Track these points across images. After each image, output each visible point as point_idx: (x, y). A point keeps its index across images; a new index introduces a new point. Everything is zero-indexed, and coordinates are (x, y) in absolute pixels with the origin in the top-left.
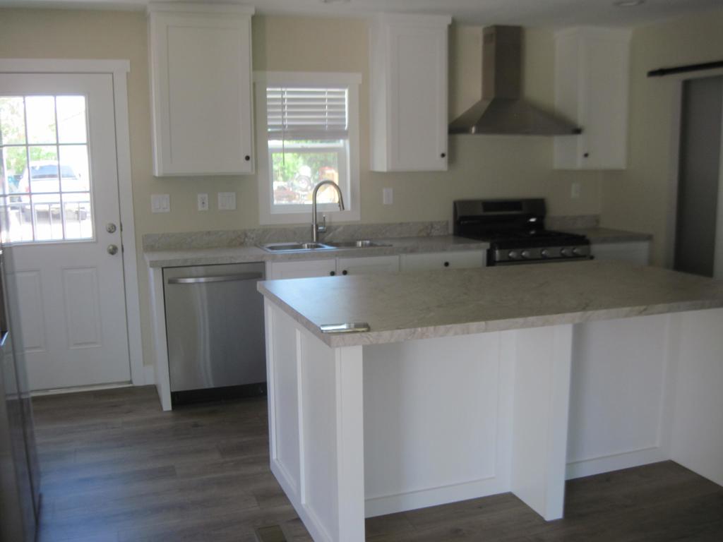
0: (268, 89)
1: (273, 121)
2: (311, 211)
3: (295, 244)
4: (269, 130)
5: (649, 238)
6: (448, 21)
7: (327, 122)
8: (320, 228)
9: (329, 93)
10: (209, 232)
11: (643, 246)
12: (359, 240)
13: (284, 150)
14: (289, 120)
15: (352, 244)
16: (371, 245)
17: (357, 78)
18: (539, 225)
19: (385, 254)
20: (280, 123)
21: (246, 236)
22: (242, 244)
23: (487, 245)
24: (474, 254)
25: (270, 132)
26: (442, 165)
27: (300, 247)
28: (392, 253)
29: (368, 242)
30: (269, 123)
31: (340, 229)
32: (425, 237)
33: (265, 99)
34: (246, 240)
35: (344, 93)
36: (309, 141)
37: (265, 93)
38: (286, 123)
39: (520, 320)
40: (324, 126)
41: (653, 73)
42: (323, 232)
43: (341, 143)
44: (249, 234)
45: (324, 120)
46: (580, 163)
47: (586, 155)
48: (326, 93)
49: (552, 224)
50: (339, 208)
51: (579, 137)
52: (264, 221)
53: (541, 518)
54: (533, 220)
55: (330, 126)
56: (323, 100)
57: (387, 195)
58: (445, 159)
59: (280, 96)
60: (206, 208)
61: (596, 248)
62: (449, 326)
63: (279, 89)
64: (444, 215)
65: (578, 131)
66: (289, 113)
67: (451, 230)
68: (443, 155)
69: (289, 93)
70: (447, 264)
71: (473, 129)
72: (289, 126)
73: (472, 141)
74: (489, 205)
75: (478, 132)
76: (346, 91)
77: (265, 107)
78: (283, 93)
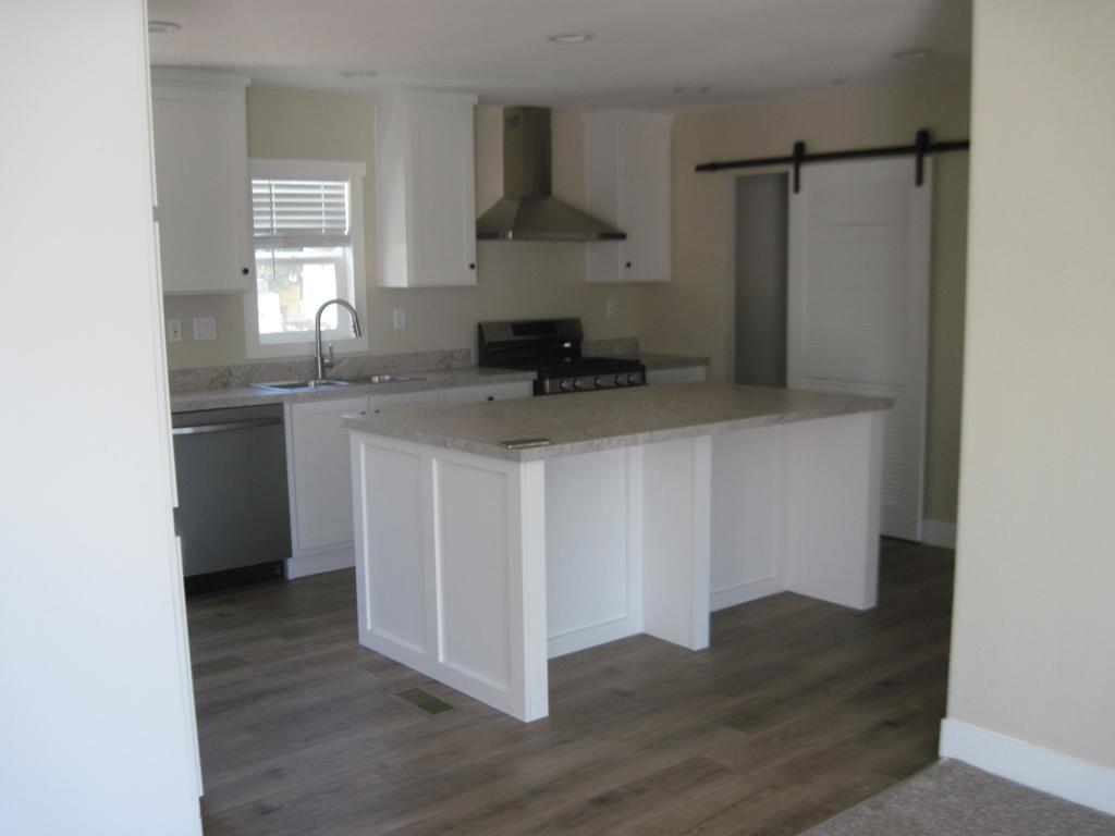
0: (254, 182)
1: (261, 223)
2: (314, 340)
3: (296, 382)
4: (256, 235)
5: (705, 362)
6: (474, 99)
7: (324, 225)
8: (326, 361)
9: (326, 187)
10: (184, 371)
11: (699, 372)
12: (376, 375)
13: (274, 261)
14: (279, 221)
15: (368, 380)
16: (391, 380)
17: (360, 169)
18: (576, 351)
19: (422, 389)
20: (268, 226)
21: (230, 374)
22: (225, 385)
23: (533, 375)
24: (518, 385)
25: (257, 238)
26: (470, 278)
27: (305, 385)
28: (429, 388)
29: (387, 377)
30: (256, 226)
31: (345, 363)
32: (445, 368)
33: (250, 195)
34: (231, 379)
35: (342, 188)
36: (305, 249)
37: (250, 186)
38: (275, 225)
39: (679, 430)
40: (321, 230)
41: (700, 168)
42: (331, 366)
43: (337, 252)
44: (234, 372)
45: (321, 221)
46: (621, 275)
47: (629, 265)
48: (322, 188)
49: (589, 351)
50: (354, 335)
51: (620, 244)
52: (252, 355)
53: (690, 651)
54: (567, 345)
55: (327, 230)
56: (319, 196)
57: (398, 318)
58: (474, 272)
59: (267, 191)
60: (179, 339)
61: (651, 375)
62: (619, 438)
63: (266, 182)
64: (466, 342)
65: (622, 236)
66: (278, 213)
67: (474, 359)
68: (472, 266)
69: (277, 186)
70: (491, 399)
71: (510, 234)
72: (278, 230)
73: (506, 249)
74: (520, 328)
75: (514, 238)
76: (347, 185)
77: (250, 205)
78: (270, 186)
